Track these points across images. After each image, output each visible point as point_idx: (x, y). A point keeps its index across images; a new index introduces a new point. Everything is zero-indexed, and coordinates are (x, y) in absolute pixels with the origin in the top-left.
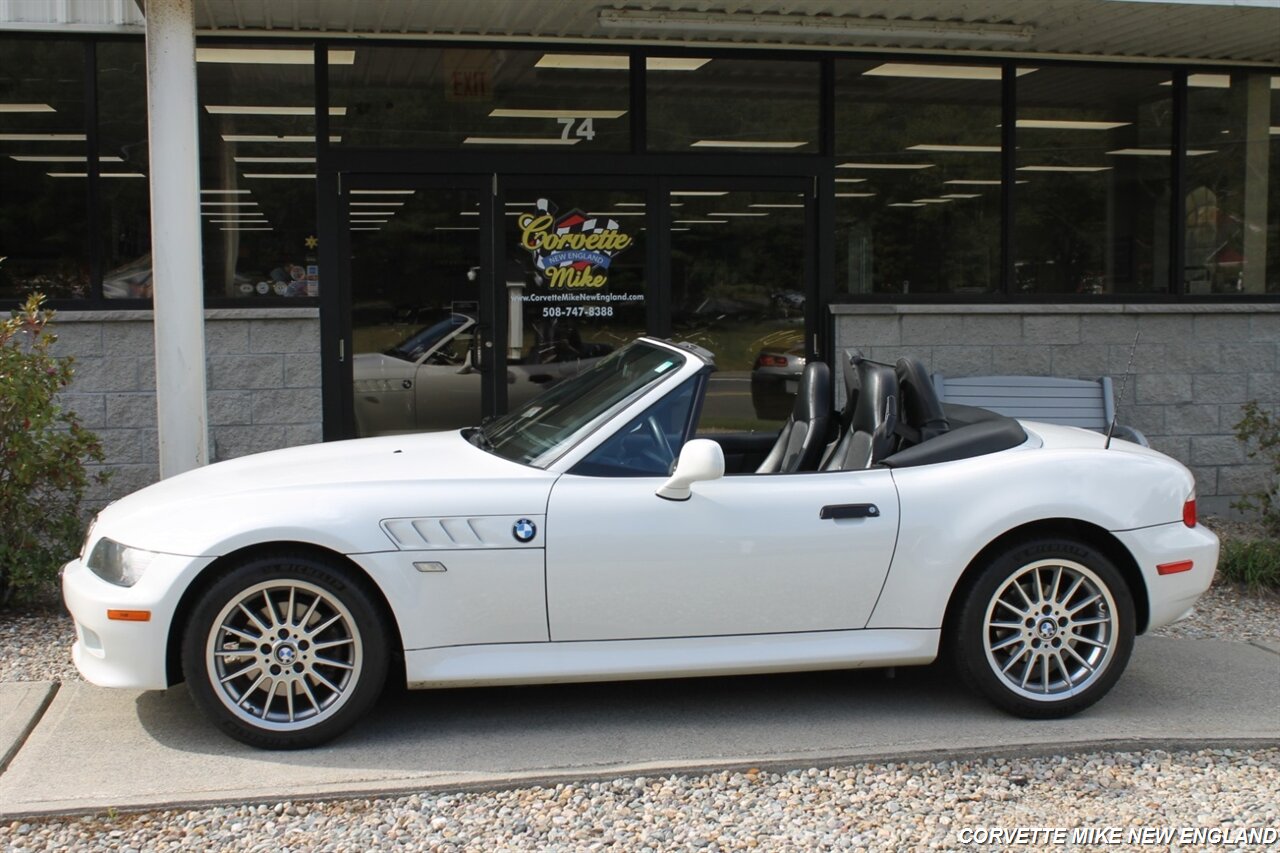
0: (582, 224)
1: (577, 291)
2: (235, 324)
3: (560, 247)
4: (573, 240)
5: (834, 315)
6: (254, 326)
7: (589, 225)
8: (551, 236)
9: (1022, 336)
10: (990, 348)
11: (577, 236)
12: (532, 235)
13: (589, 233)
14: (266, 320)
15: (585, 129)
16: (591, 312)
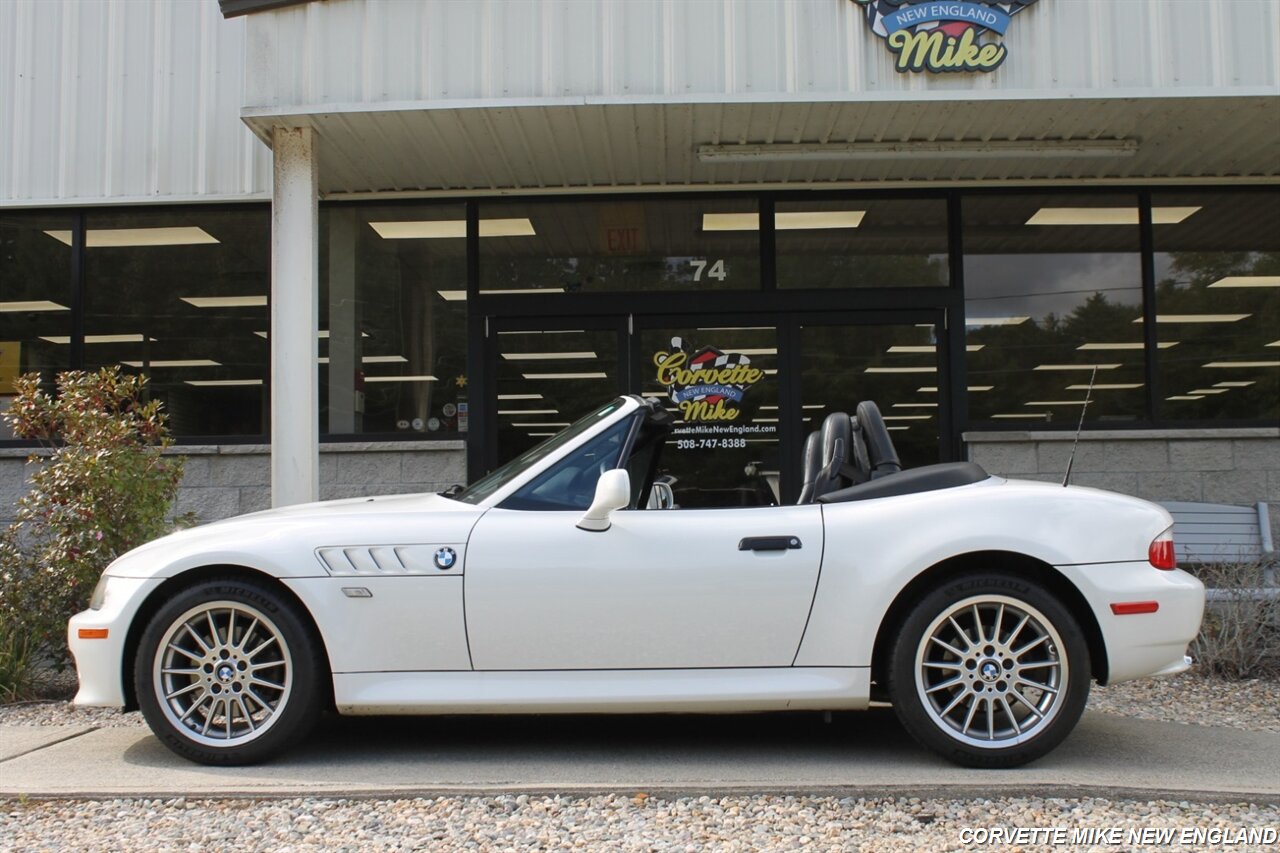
0: (714, 360)
1: (710, 424)
2: (389, 456)
3: (693, 382)
4: (706, 375)
5: (966, 443)
6: (406, 457)
7: (720, 361)
8: (685, 372)
9: (1169, 462)
10: (1134, 475)
11: (710, 372)
12: (666, 371)
13: (721, 368)
14: (417, 452)
15: (717, 271)
16: (724, 444)
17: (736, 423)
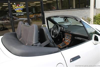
1: (19, 12)
4: (18, 7)
5: (44, 13)
8: (16, 7)
9: (59, 13)
12: (14, 7)
13: (20, 6)
16: (21, 14)
17: (22, 12)
